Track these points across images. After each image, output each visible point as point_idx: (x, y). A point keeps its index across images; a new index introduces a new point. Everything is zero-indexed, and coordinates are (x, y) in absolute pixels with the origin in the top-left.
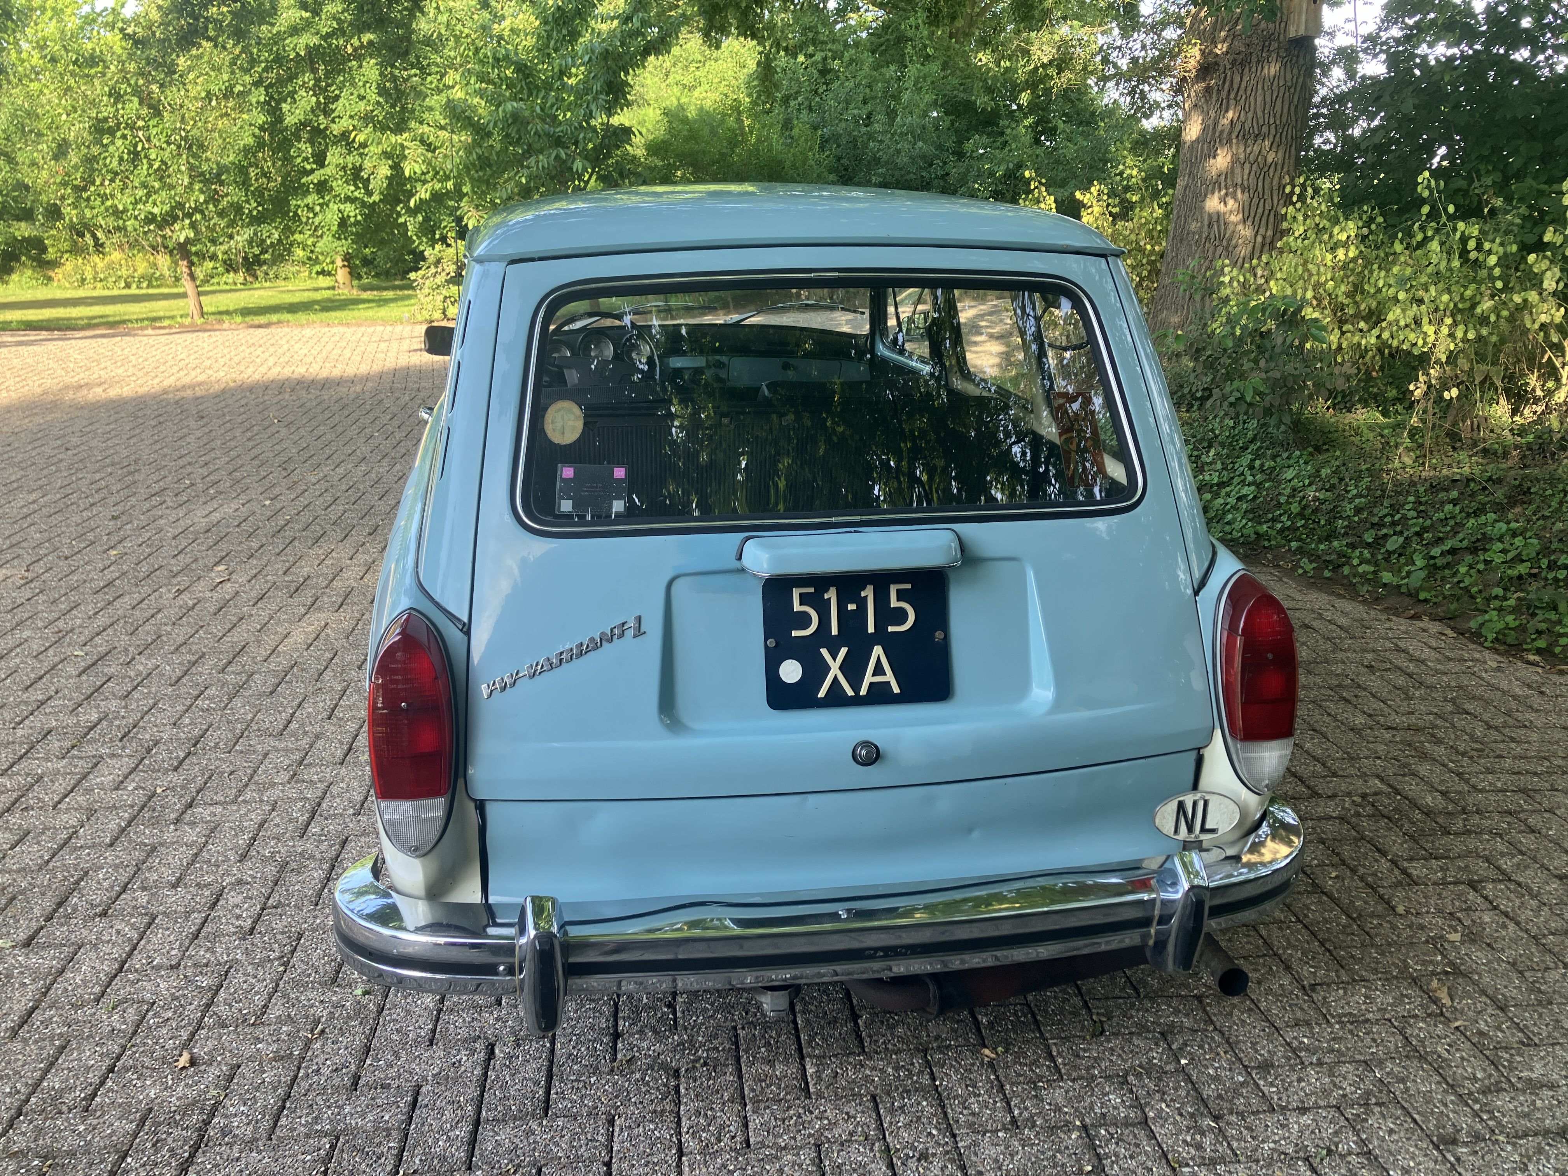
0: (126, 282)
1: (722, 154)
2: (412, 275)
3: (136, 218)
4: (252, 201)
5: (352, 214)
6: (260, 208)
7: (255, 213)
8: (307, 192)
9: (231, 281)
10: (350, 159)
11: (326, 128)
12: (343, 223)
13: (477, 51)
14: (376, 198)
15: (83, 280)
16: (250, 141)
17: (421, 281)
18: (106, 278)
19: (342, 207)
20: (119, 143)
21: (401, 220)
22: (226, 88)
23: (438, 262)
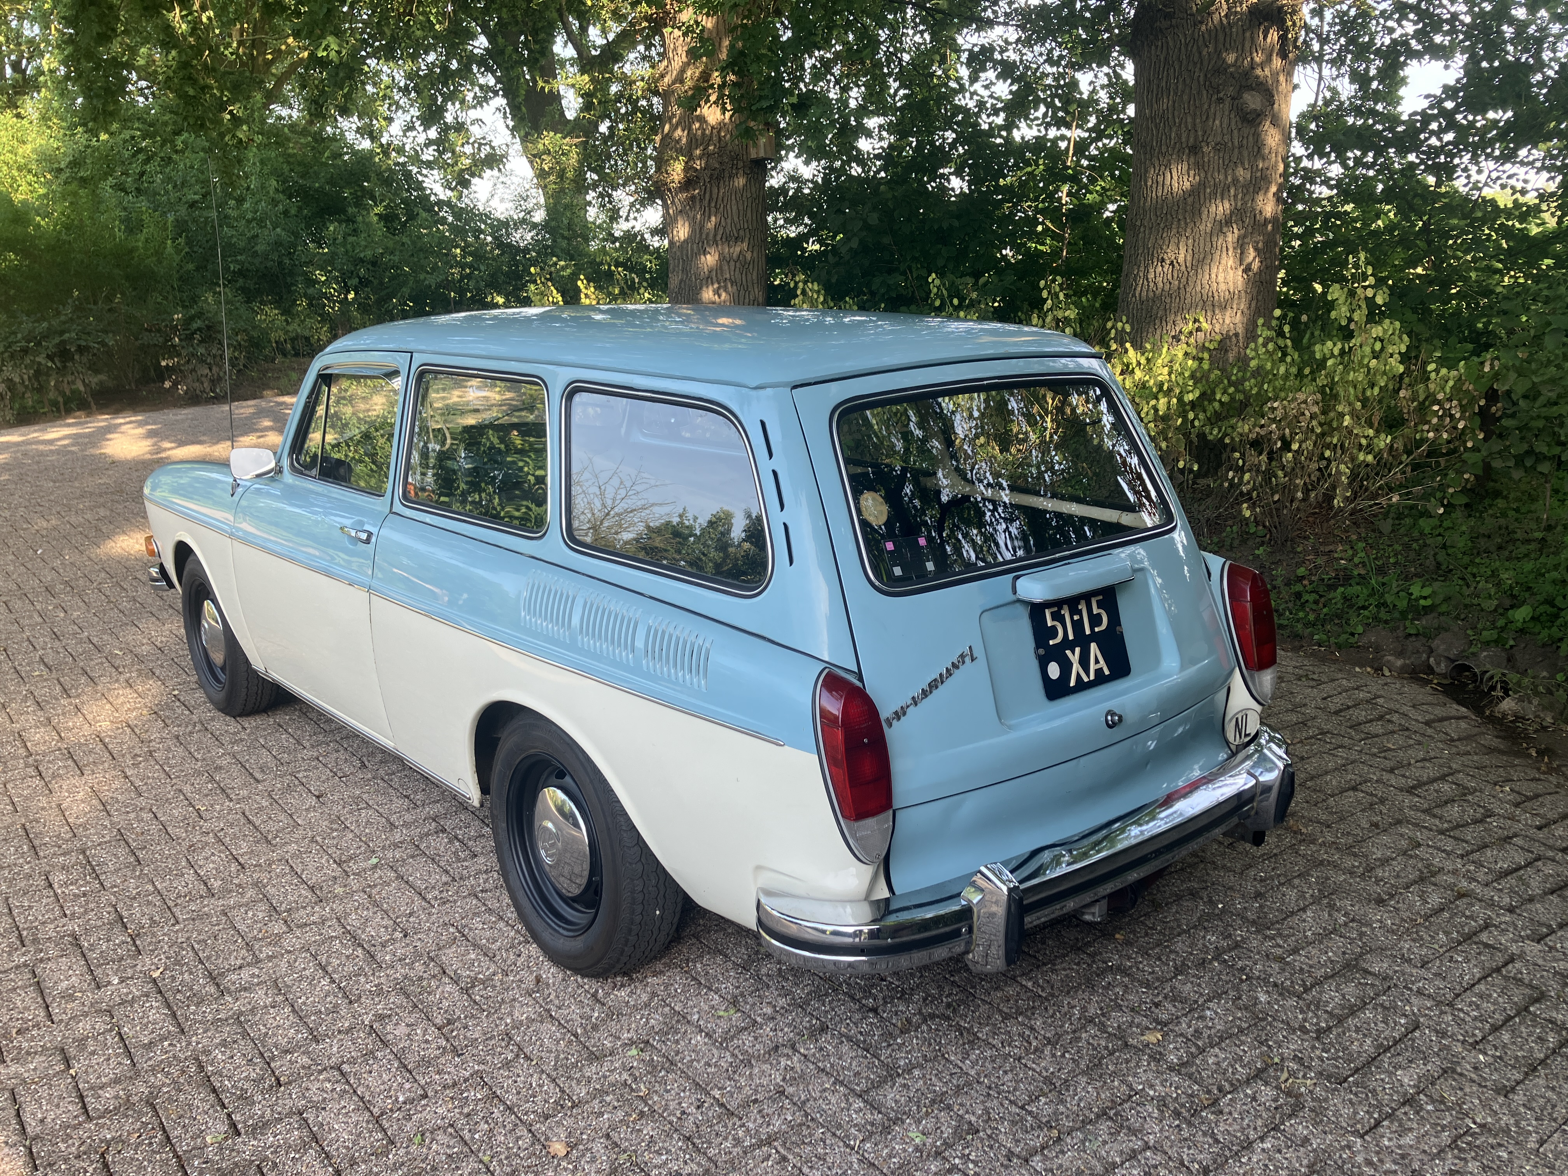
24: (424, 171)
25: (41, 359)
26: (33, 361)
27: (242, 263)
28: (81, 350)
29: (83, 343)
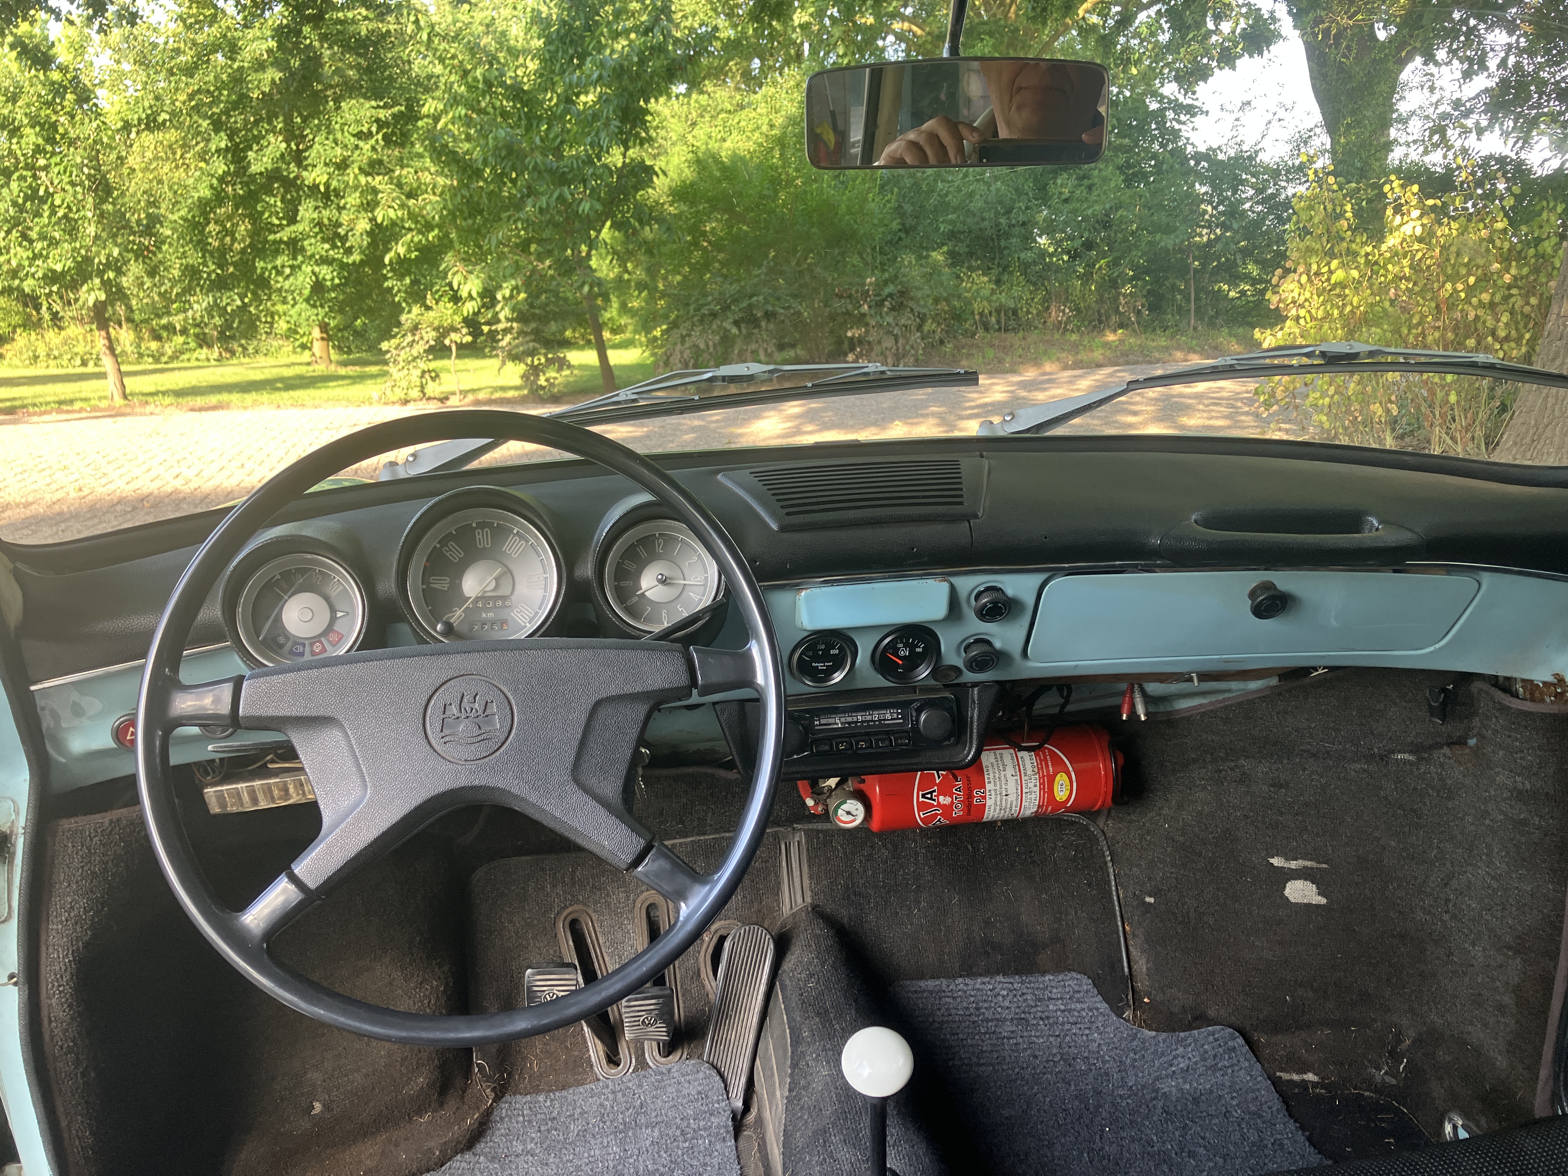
0: (82, 360)
1: (762, 197)
2: (385, 346)
3: (33, 275)
4: (210, 264)
5: (328, 277)
6: (219, 271)
7: (213, 276)
8: (277, 252)
9: (203, 357)
10: (326, 213)
11: (297, 177)
12: (318, 287)
13: (466, 73)
14: (356, 257)
15: (36, 357)
16: (207, 193)
17: (394, 352)
18: (61, 355)
19: (317, 269)
20: (14, 185)
21: (388, 284)
22: (148, 116)
23: (415, 328)
24: (1183, 118)
25: (727, 325)
26: (720, 327)
27: (952, 222)
28: (769, 316)
29: (770, 308)
